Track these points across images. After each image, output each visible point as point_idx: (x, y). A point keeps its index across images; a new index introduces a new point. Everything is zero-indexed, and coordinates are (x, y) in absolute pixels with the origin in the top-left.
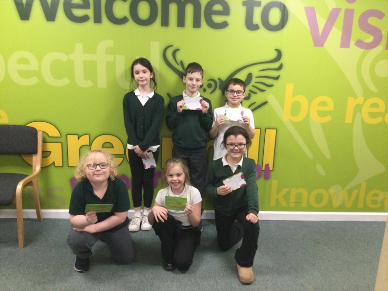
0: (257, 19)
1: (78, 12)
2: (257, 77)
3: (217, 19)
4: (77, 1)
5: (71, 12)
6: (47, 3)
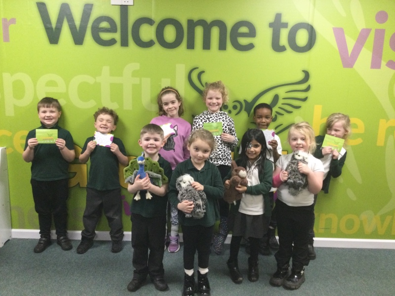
0: (284, 40)
1: (105, 36)
2: (283, 99)
3: (243, 41)
4: (105, 25)
5: (99, 36)
6: (76, 28)
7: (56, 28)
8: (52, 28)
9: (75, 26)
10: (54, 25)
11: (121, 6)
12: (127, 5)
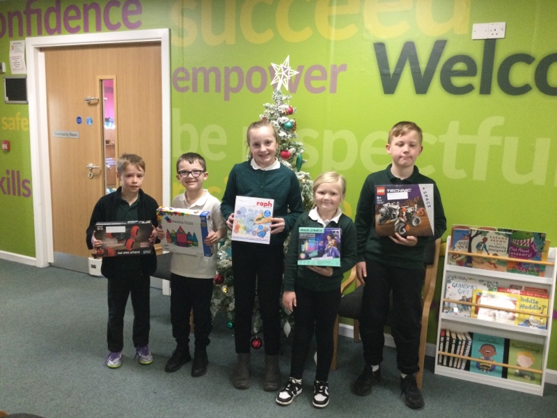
1: (459, 82)
4: (460, 66)
5: (450, 81)
6: (420, 72)
7: (394, 74)
8: (389, 74)
9: (419, 69)
10: (392, 70)
11: (487, 40)
12: (495, 39)
